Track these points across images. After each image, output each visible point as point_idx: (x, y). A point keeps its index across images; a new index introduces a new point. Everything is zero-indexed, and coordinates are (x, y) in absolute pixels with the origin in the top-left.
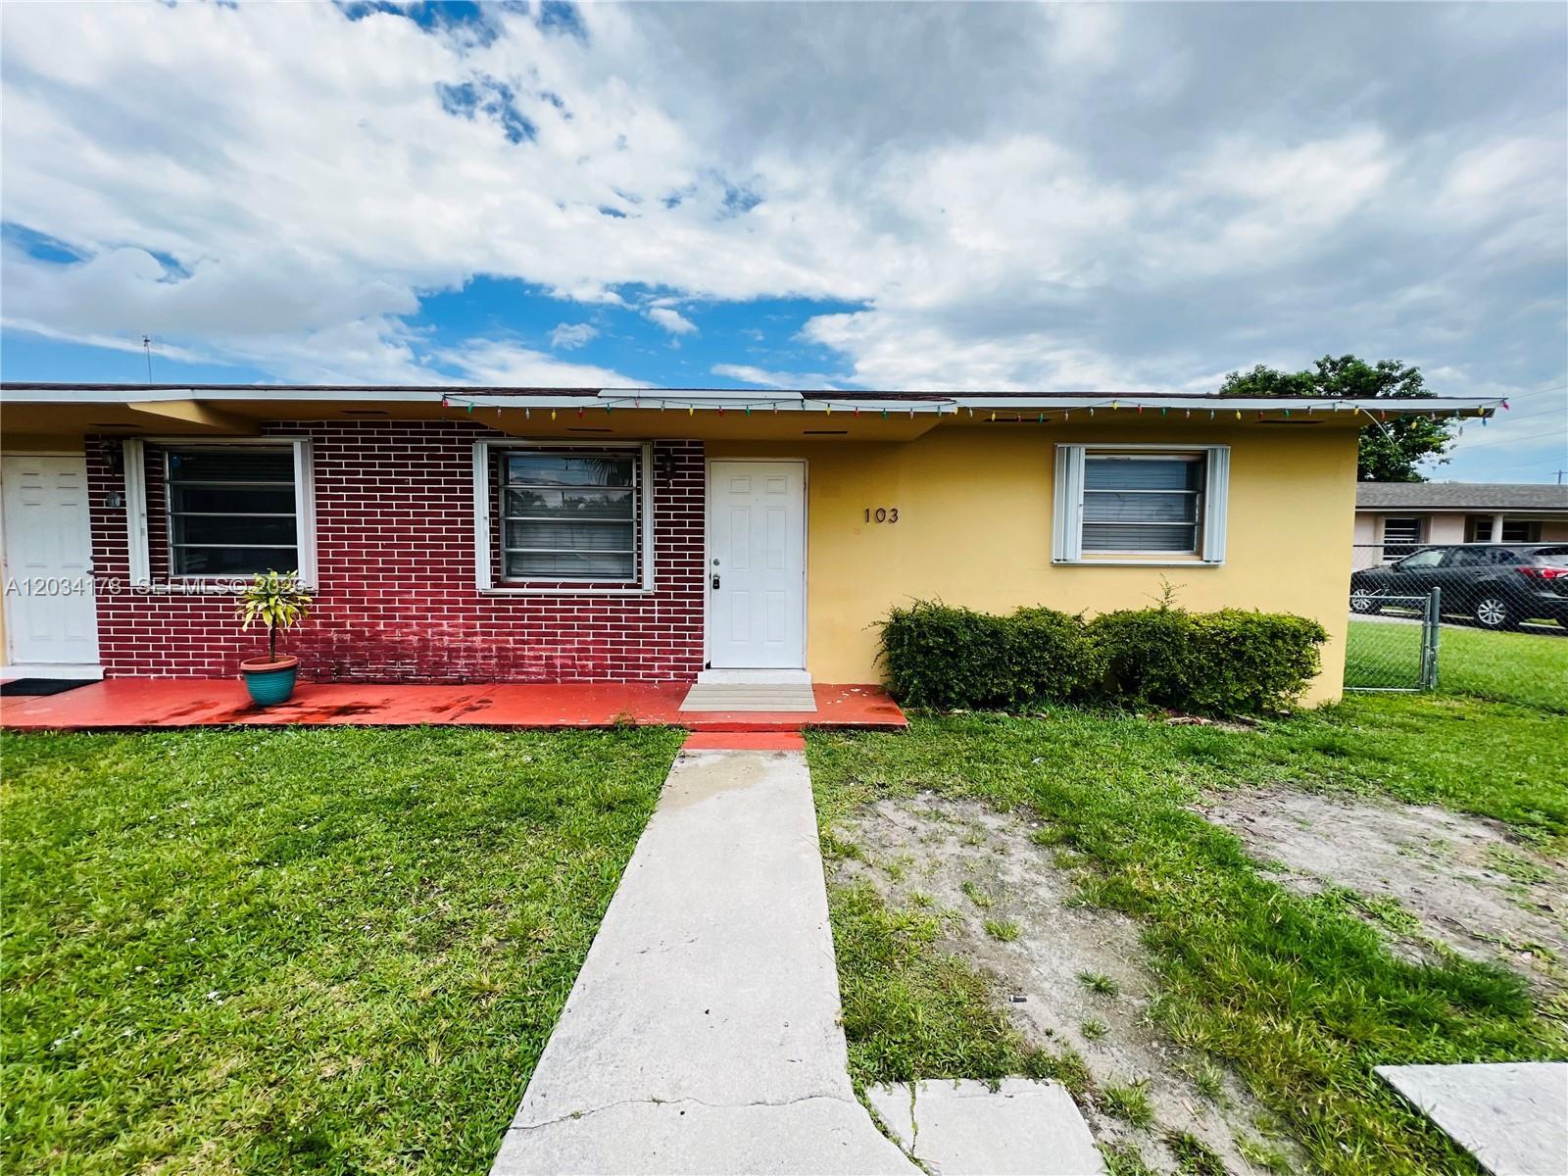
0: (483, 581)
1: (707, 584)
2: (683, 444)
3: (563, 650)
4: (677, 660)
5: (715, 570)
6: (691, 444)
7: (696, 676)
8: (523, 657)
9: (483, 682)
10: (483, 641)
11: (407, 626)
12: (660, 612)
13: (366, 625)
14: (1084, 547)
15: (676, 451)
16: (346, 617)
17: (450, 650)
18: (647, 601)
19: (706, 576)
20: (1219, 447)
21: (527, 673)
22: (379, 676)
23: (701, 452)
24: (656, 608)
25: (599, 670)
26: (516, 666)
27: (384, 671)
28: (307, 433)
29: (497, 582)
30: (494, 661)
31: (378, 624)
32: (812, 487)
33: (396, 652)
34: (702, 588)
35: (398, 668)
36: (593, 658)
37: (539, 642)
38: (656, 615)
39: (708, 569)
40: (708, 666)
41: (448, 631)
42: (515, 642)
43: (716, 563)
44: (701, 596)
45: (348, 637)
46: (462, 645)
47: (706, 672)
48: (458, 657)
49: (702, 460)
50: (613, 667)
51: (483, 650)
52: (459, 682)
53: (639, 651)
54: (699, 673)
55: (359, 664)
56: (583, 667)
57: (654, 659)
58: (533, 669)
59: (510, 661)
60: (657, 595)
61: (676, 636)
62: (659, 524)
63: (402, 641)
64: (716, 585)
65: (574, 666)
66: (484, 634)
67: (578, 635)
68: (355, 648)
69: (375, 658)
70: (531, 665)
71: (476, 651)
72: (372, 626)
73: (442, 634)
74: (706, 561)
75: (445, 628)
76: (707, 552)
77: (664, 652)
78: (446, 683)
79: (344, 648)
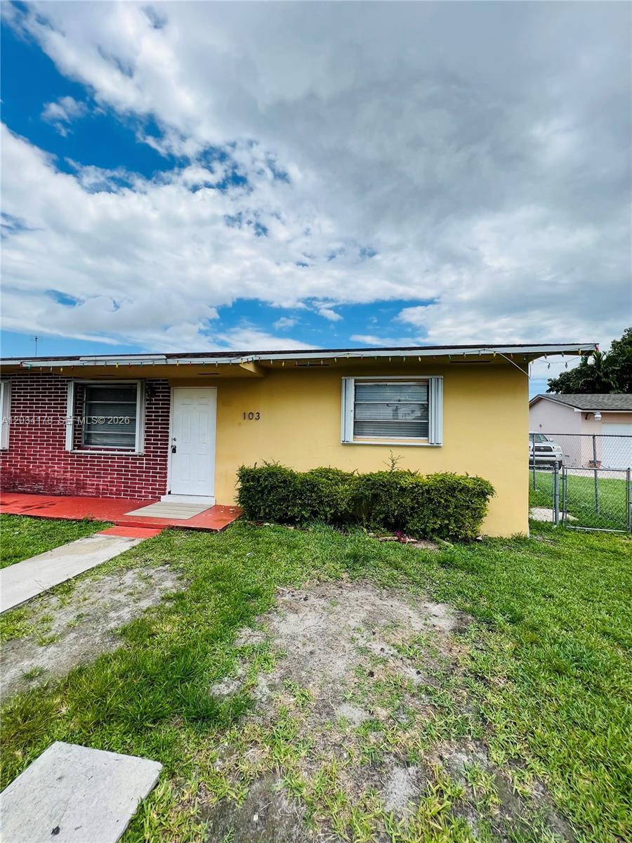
0: (69, 446)
1: (170, 450)
2: (159, 380)
3: (104, 481)
4: (152, 489)
5: (175, 443)
6: (163, 380)
7: (160, 498)
8: (86, 484)
9: (70, 495)
10: (71, 475)
11: (41, 467)
12: (146, 464)
13: (26, 466)
14: (354, 434)
15: (156, 384)
16: (18, 462)
17: (57, 479)
18: (135, 458)
19: (169, 446)
21: (88, 492)
22: (29, 490)
23: (167, 384)
24: (144, 462)
25: (118, 492)
26: (83, 489)
27: (31, 488)
28: (9, 378)
29: (76, 445)
30: (74, 485)
31: (30, 466)
32: (222, 402)
33: (36, 479)
34: (167, 452)
35: (36, 487)
36: (116, 486)
37: (94, 477)
38: (144, 465)
39: (170, 443)
40: (170, 493)
41: (57, 470)
42: (84, 476)
43: (175, 440)
44: (166, 456)
45: (18, 471)
46: (62, 477)
47: (167, 495)
48: (60, 483)
49: (169, 388)
50: (124, 491)
51: (70, 480)
52: (59, 495)
53: (136, 484)
54: (162, 496)
55: (21, 484)
56: (111, 490)
57: (142, 488)
58: (90, 490)
59: (81, 485)
60: (145, 456)
61: (153, 477)
62: (148, 420)
63: (38, 474)
64: (174, 451)
65: (107, 490)
66: (71, 472)
67: (110, 474)
68: (20, 477)
69: (28, 482)
70: (90, 488)
71: (67, 480)
72: (28, 466)
73: (55, 471)
74: (170, 439)
75: (56, 468)
76: (170, 435)
77: (147, 484)
78: (55, 495)
79: (16, 476)
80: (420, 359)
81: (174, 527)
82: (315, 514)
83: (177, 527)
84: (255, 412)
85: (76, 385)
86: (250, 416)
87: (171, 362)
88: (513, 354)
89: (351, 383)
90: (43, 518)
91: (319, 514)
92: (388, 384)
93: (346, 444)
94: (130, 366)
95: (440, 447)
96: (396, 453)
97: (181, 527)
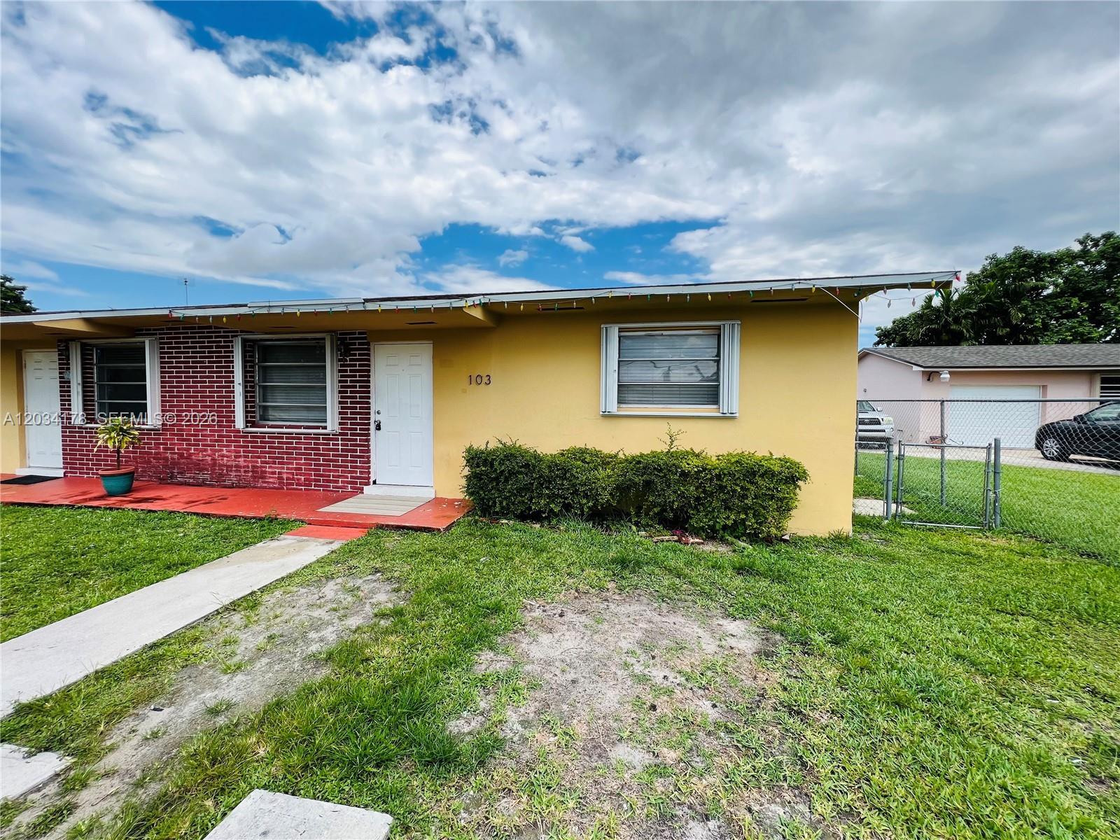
0: (240, 423)
1: (372, 427)
2: (355, 334)
3: (288, 469)
4: (352, 477)
5: (378, 418)
6: (360, 333)
7: (362, 489)
8: (265, 472)
9: (244, 487)
10: (245, 461)
11: (206, 450)
12: (342, 445)
13: (185, 449)
14: (619, 402)
15: (350, 339)
16: (175, 444)
17: (228, 466)
18: (327, 438)
19: (372, 421)
20: (727, 324)
21: (268, 482)
22: (191, 481)
23: (365, 338)
24: (340, 442)
25: (308, 482)
26: (262, 478)
27: (194, 478)
28: (156, 334)
29: (250, 422)
30: (250, 474)
31: (191, 449)
32: (440, 361)
33: (200, 467)
34: (368, 429)
35: (201, 477)
36: (305, 474)
37: (274, 463)
38: (340, 447)
39: (373, 417)
40: (374, 482)
41: (226, 454)
42: (262, 462)
43: (378, 413)
44: (368, 435)
45: (176, 456)
46: (234, 463)
47: (372, 486)
48: (231, 471)
49: (368, 344)
50: (316, 480)
51: (244, 467)
52: (231, 487)
53: (330, 471)
54: (365, 487)
55: (181, 473)
56: (298, 480)
57: (339, 477)
58: (271, 480)
59: (259, 474)
60: (341, 434)
61: (351, 462)
62: (342, 387)
63: (202, 460)
64: (378, 427)
65: (293, 479)
66: (245, 457)
67: (296, 459)
68: (179, 463)
69: (189, 470)
70: (270, 477)
71: (240, 467)
72: (188, 450)
73: (223, 456)
74: (372, 411)
75: (225, 452)
76: (372, 406)
77: (345, 472)
78: (225, 487)
79: (175, 464)
80: (710, 297)
81: (383, 525)
82: (567, 507)
83: (387, 526)
84: (484, 375)
85: (244, 341)
86: (478, 380)
87: (370, 306)
88: (840, 288)
89: (614, 332)
90: (214, 516)
91: (573, 508)
92: (665, 333)
93: (608, 416)
94: (316, 314)
95: (734, 418)
96: (676, 426)
97: (392, 526)
